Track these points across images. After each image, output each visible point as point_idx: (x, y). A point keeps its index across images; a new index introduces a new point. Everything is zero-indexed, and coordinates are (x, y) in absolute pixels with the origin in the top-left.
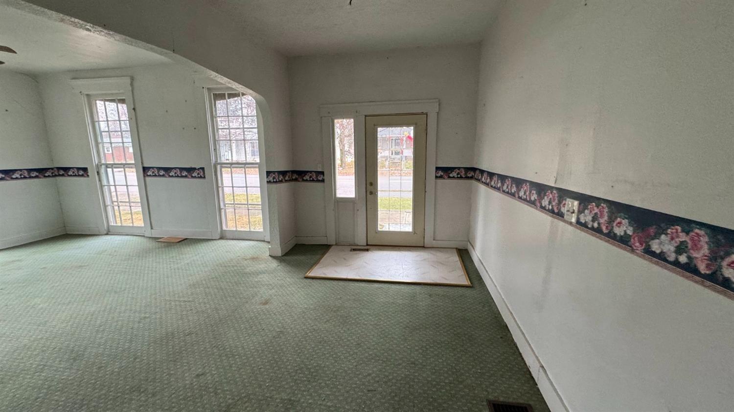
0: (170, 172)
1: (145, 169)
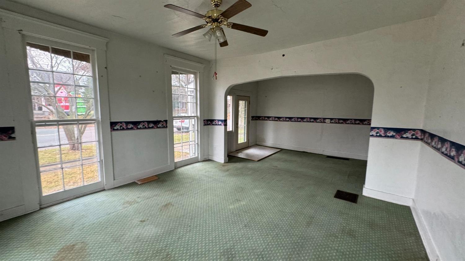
0: (139, 125)
1: (113, 124)
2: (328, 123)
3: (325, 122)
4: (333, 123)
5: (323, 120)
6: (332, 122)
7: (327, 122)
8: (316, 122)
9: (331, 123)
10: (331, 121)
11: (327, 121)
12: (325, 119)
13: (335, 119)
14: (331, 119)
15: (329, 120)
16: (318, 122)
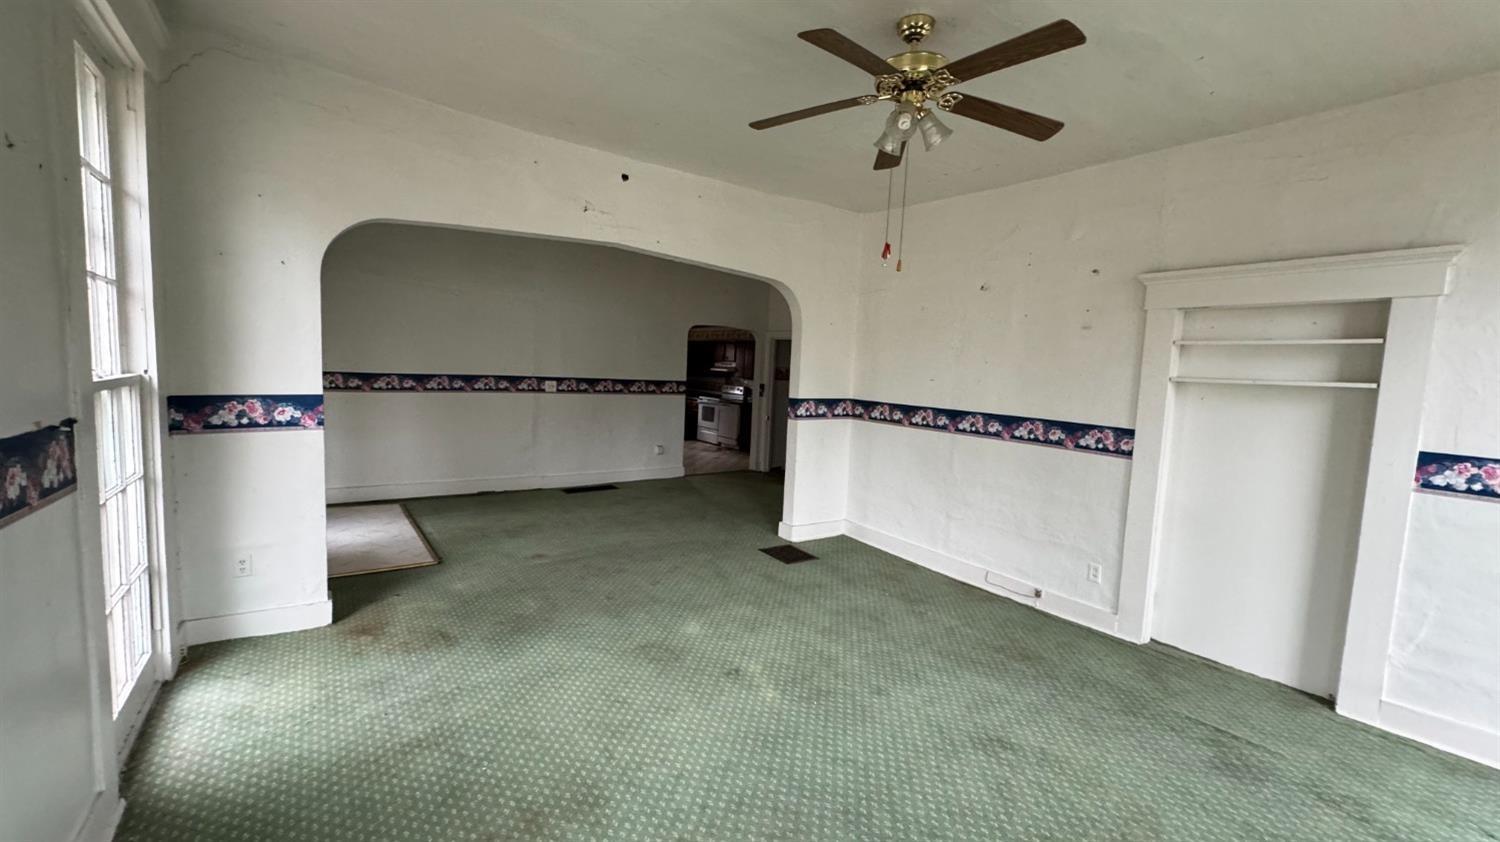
2: (552, 393)
3: (543, 391)
4: (563, 391)
5: (537, 384)
6: (560, 388)
7: (547, 390)
8: (518, 390)
9: (558, 391)
10: (558, 385)
11: (549, 386)
12: (542, 380)
13: (569, 379)
14: (560, 380)
15: (554, 383)
16: (523, 390)
